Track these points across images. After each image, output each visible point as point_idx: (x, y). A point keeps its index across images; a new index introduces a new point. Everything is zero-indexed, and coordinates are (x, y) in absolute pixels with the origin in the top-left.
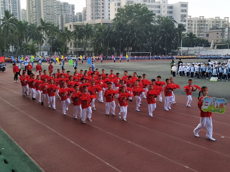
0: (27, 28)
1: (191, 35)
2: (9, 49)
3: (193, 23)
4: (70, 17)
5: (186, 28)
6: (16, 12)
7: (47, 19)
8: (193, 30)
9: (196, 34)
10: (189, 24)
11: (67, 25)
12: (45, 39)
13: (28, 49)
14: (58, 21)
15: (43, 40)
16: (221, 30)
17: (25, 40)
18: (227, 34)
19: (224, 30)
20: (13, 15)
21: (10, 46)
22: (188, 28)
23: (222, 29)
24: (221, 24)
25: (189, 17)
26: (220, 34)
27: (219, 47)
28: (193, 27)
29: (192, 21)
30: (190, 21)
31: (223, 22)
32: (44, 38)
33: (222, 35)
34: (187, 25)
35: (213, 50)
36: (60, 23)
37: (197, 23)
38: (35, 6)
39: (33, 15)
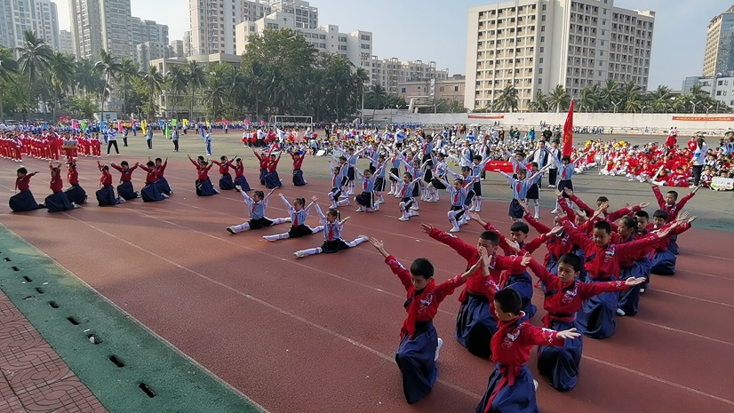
0: (73, 66)
1: (378, 89)
2: (38, 107)
3: (381, 69)
4: (159, 48)
5: (370, 76)
6: (49, 35)
7: (115, 51)
8: (382, 81)
9: (386, 87)
10: (373, 70)
11: (155, 63)
12: (111, 89)
13: (77, 108)
14: (136, 55)
15: (107, 91)
16: (424, 82)
17: (70, 90)
18: (433, 89)
19: (429, 82)
20: (41, 41)
21: (38, 101)
22: (373, 76)
23: (426, 80)
24: (425, 72)
25: (373, 58)
26: (423, 88)
27: (422, 111)
28: (381, 75)
29: (379, 65)
30: (377, 64)
31: (427, 70)
32: (108, 86)
33: (427, 91)
34: (371, 71)
35: (412, 115)
36: (139, 60)
37: (387, 69)
38: (89, 26)
39: (85, 43)
